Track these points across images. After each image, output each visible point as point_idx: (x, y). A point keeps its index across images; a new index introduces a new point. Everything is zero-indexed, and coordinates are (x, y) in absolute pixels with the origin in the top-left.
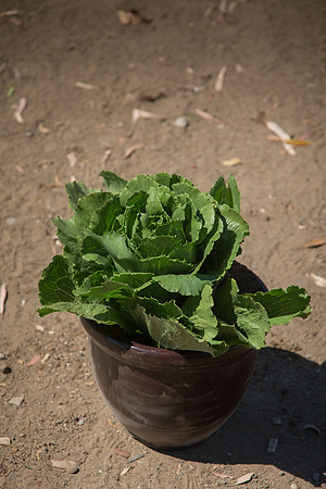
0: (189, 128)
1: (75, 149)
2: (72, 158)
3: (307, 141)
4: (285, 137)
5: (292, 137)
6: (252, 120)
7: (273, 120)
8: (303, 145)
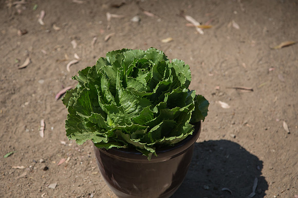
0: (141, 22)
1: (76, 38)
2: (74, 43)
3: (210, 26)
4: (197, 24)
5: (201, 24)
6: (177, 15)
7: (189, 15)
8: (208, 28)
